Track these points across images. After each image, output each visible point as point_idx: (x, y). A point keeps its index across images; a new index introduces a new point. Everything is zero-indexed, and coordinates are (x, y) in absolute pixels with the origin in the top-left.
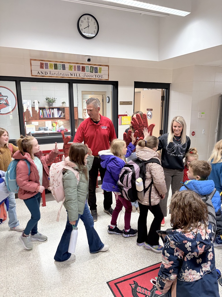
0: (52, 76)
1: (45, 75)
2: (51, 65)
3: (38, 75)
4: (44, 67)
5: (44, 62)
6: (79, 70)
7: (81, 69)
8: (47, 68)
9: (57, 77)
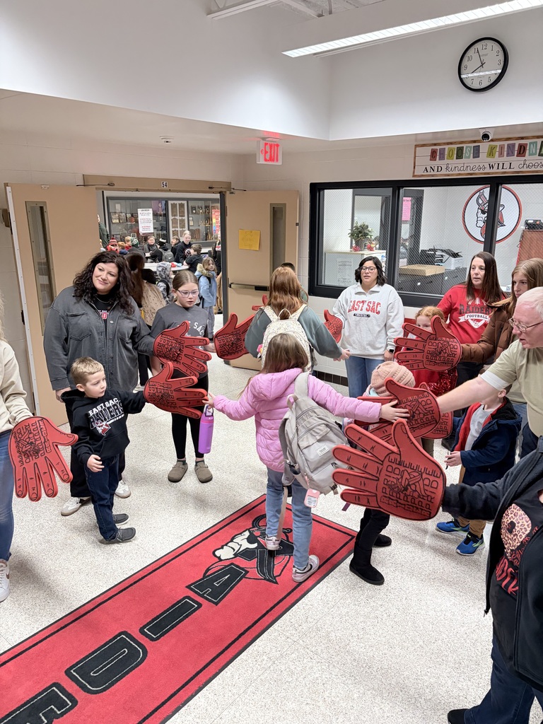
0: (451, 173)
1: (438, 173)
2: (451, 150)
3: (426, 173)
4: (438, 157)
5: (438, 147)
6: (510, 153)
7: (516, 152)
8: (442, 158)
9: (460, 174)
